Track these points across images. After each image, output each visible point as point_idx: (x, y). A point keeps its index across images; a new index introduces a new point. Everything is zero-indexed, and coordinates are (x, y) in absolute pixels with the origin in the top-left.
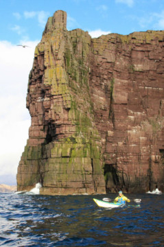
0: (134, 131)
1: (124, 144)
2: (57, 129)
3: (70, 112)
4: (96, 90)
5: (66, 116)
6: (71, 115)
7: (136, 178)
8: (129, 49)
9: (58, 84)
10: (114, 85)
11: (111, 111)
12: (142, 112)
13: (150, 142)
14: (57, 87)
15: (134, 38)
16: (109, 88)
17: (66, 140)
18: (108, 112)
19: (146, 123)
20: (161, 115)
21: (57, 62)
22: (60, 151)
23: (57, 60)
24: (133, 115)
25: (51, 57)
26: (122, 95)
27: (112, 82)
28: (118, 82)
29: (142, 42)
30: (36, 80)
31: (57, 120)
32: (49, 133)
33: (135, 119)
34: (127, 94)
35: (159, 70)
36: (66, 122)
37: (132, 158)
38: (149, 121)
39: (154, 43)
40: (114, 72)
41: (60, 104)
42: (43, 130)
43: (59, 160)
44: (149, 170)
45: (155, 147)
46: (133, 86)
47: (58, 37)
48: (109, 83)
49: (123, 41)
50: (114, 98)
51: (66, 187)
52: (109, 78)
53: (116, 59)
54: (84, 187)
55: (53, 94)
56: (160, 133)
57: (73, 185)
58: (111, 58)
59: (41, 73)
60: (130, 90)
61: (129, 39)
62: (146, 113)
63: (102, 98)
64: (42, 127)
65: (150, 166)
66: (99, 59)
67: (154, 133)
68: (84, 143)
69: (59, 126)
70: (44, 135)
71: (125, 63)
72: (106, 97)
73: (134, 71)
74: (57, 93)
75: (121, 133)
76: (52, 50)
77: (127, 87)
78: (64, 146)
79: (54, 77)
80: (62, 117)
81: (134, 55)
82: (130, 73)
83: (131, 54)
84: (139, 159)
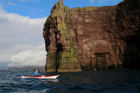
0: (85, 46)
1: (81, 51)
2: (63, 47)
3: (68, 41)
4: (71, 30)
5: (66, 42)
6: (69, 42)
7: (86, 65)
8: (83, 14)
9: (63, 30)
10: (78, 28)
11: (76, 38)
12: (88, 38)
13: (91, 50)
14: (63, 31)
15: (85, 9)
16: (76, 29)
17: (67, 51)
18: (75, 38)
19: (90, 43)
20: (95, 40)
21: (62, 21)
22: (65, 55)
23: (62, 20)
24: (85, 40)
25: (60, 19)
26: (81, 32)
27: (77, 27)
28: (79, 27)
29: (88, 11)
30: (52, 27)
31: (63, 44)
32: (59, 48)
33: (86, 41)
34: (82, 31)
35: (94, 22)
36: (66, 44)
37: (84, 56)
38: (91, 42)
39: (93, 11)
40: (78, 23)
41: (64, 38)
42: (56, 47)
43: (65, 59)
44: (91, 61)
45: (93, 52)
46: (85, 28)
47: (62, 11)
48: (76, 27)
49: (81, 11)
50: (78, 33)
51: (69, 69)
52: (76, 25)
53: (78, 18)
54: (75, 68)
55: (61, 33)
56: (95, 47)
57: (71, 68)
58: (77, 17)
59: (55, 25)
60: (83, 30)
61: (83, 10)
62: (90, 39)
63: (73, 33)
64: (55, 46)
65: (91, 59)
66: (72, 17)
67: (93, 47)
68: (74, 52)
69: (64, 46)
70: (56, 48)
71: (82, 19)
72: (75, 33)
73: (85, 22)
74: (63, 33)
75: (80, 47)
76: (60, 16)
77: (83, 29)
78: (67, 53)
79: (62, 27)
80: (65, 42)
81: (85, 16)
82: (84, 23)
83: (84, 15)
84: (87, 57)
